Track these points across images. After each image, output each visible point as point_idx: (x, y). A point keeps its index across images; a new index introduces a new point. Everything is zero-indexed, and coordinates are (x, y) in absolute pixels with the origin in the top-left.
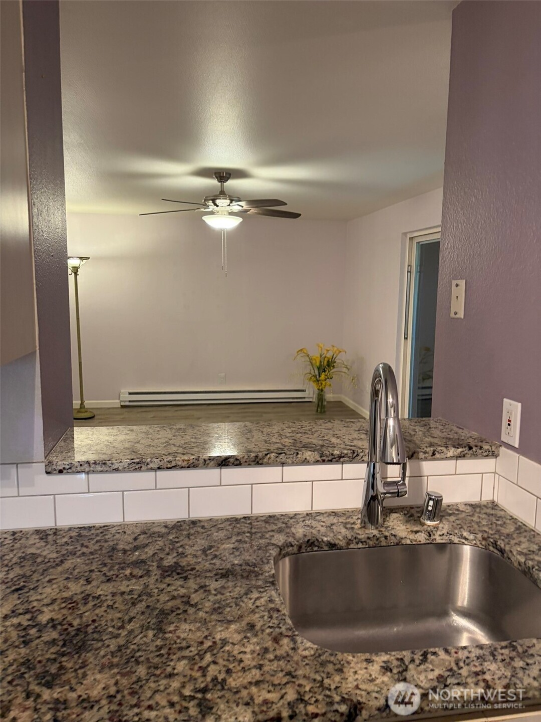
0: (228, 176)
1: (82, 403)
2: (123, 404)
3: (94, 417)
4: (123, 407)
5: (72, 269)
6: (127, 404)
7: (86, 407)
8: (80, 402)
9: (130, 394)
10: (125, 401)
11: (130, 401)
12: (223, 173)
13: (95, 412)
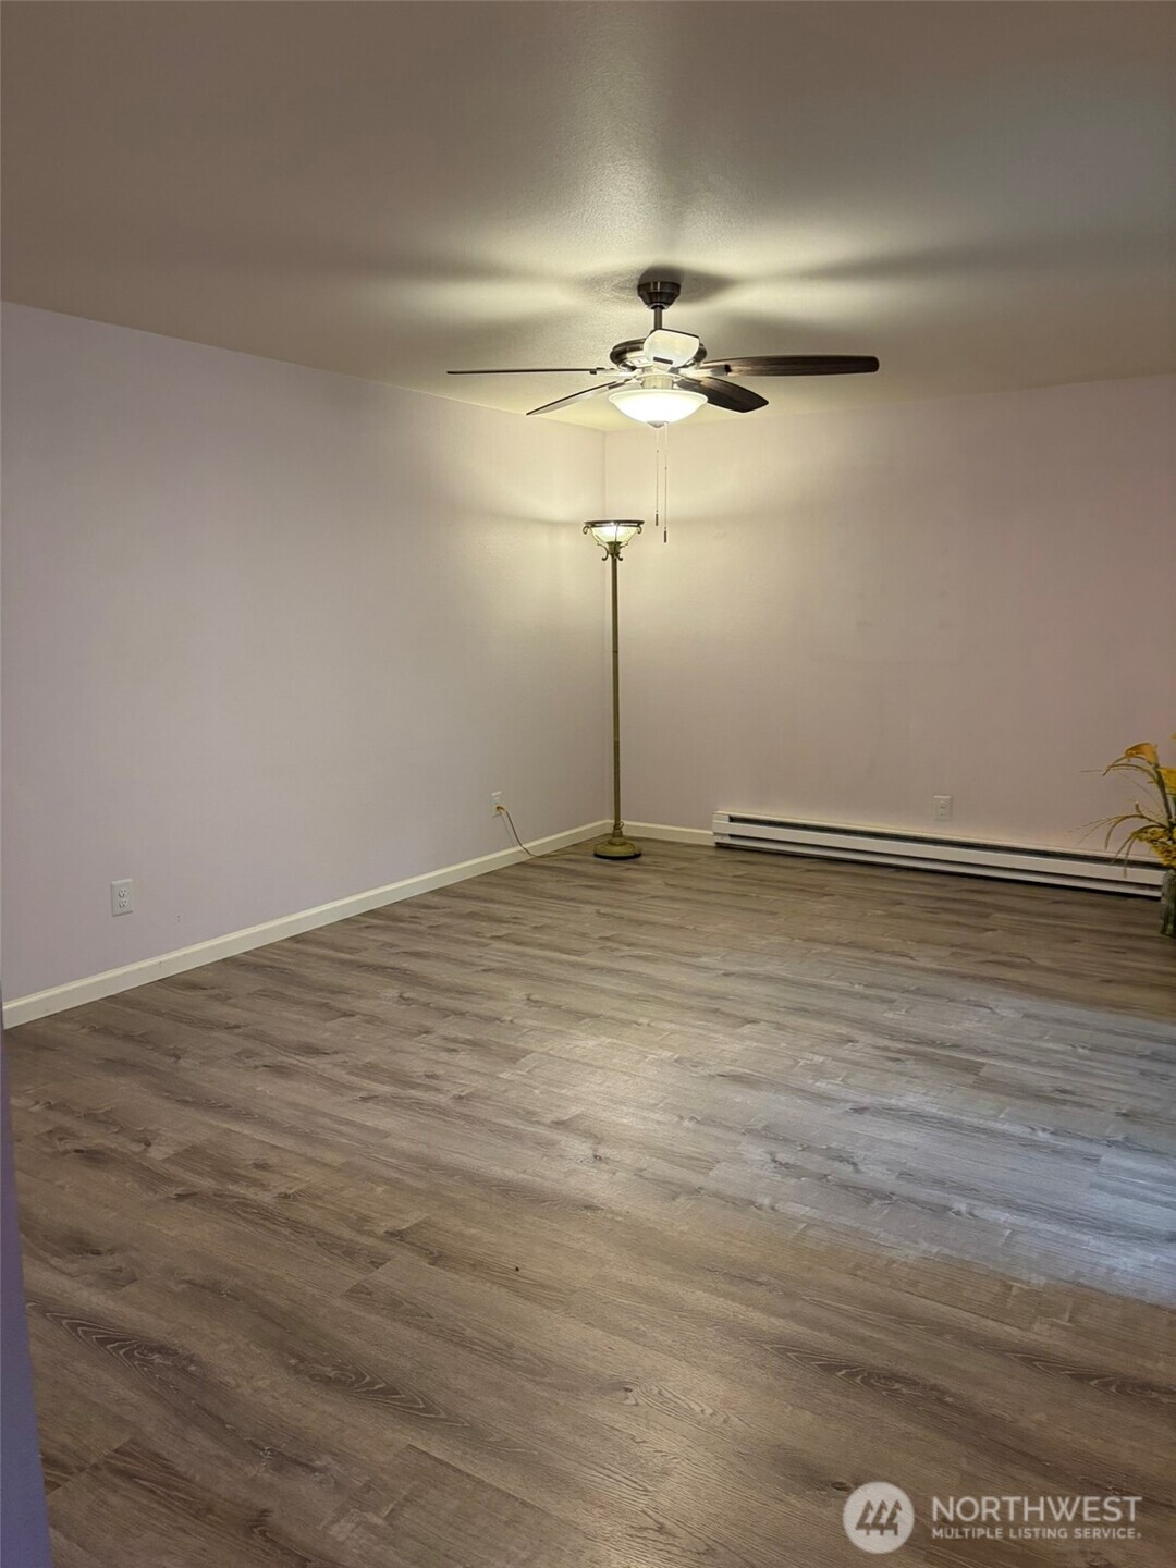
0: (668, 290)
1: (617, 826)
2: (719, 840)
3: (637, 856)
4: (720, 846)
5: (607, 546)
6: (728, 840)
7: (624, 833)
8: (613, 821)
9: (732, 819)
10: (723, 835)
11: (732, 836)
12: (656, 284)
13: (645, 848)
